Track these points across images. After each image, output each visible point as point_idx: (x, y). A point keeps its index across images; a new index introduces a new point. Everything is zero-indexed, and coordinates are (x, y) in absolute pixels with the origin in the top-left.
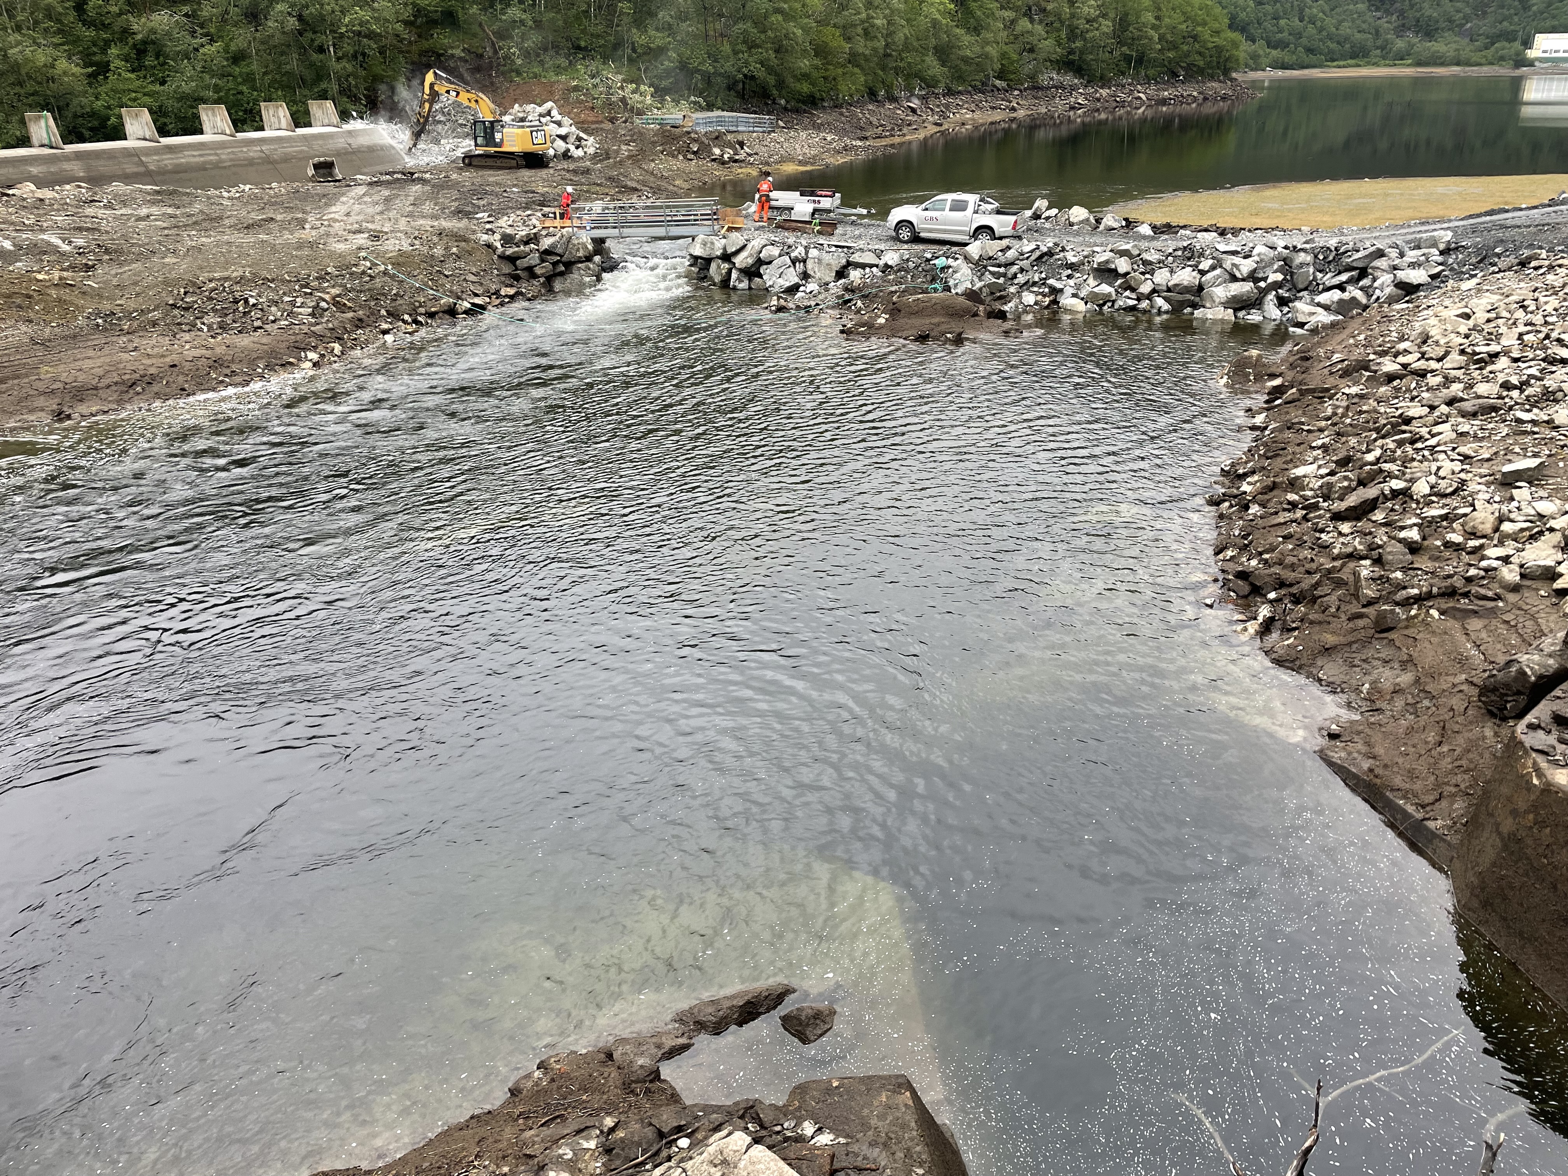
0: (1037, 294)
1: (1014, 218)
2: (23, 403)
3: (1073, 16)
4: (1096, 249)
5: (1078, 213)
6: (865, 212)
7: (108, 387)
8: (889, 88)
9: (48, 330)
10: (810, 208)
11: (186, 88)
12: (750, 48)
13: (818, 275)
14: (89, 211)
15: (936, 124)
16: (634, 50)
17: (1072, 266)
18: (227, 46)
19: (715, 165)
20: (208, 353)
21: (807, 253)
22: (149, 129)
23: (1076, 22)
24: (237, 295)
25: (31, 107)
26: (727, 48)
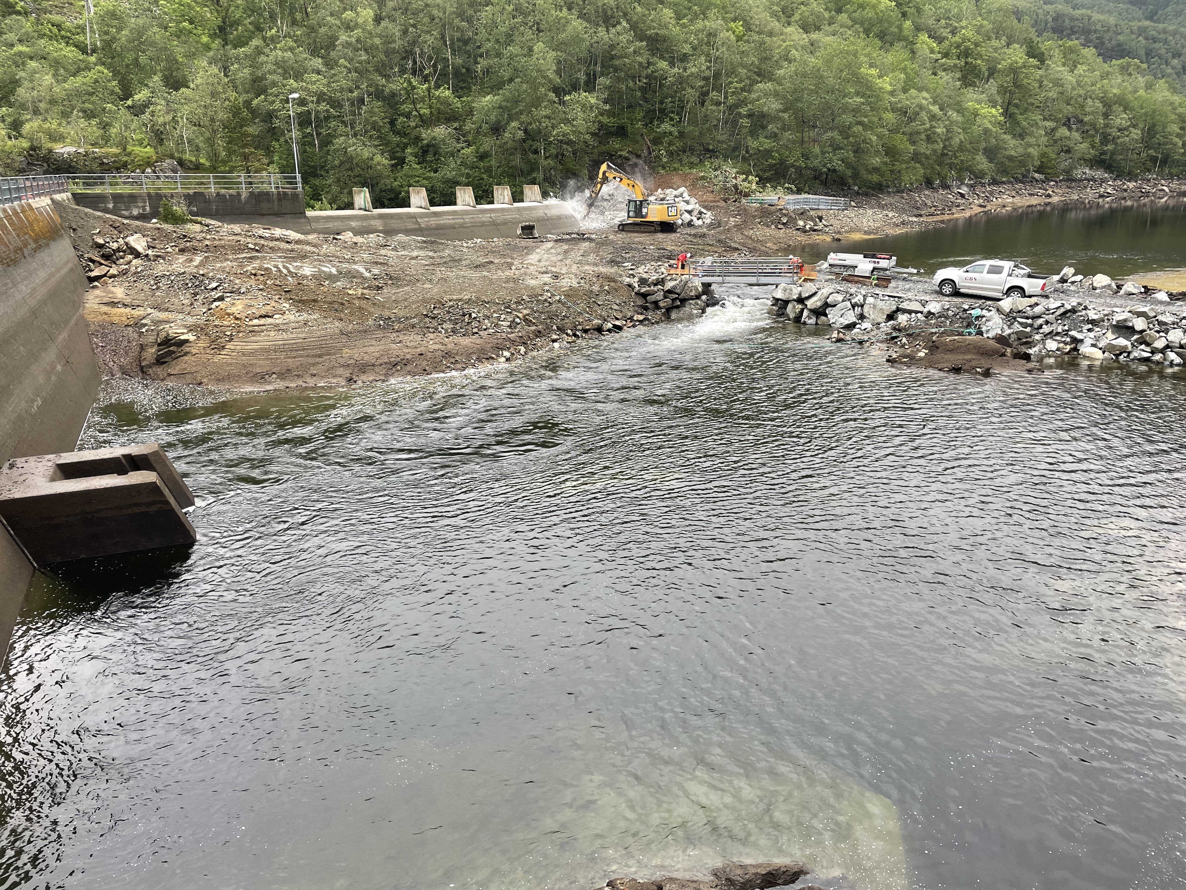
0: (1059, 342)
1: (1042, 281)
2: (330, 371)
3: (1106, 126)
4: (1115, 309)
5: (1101, 280)
6: (915, 271)
7: (381, 365)
8: (943, 179)
9: (351, 326)
10: (870, 267)
11: (449, 175)
12: (834, 150)
13: (872, 317)
14: (383, 252)
15: (981, 206)
16: (747, 152)
17: (1093, 322)
18: (478, 148)
19: (799, 233)
20: (442, 348)
21: (865, 300)
22: (425, 202)
23: (1108, 130)
24: (465, 310)
25: (356, 184)
26: (817, 150)
